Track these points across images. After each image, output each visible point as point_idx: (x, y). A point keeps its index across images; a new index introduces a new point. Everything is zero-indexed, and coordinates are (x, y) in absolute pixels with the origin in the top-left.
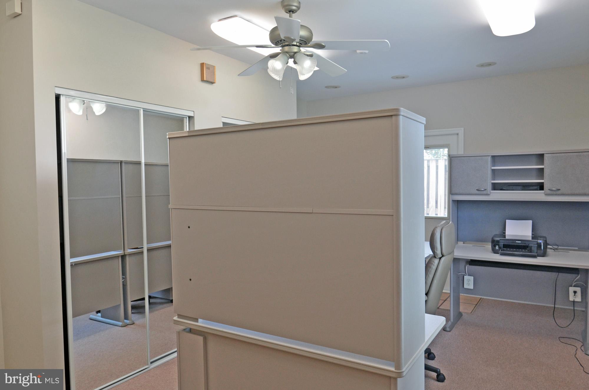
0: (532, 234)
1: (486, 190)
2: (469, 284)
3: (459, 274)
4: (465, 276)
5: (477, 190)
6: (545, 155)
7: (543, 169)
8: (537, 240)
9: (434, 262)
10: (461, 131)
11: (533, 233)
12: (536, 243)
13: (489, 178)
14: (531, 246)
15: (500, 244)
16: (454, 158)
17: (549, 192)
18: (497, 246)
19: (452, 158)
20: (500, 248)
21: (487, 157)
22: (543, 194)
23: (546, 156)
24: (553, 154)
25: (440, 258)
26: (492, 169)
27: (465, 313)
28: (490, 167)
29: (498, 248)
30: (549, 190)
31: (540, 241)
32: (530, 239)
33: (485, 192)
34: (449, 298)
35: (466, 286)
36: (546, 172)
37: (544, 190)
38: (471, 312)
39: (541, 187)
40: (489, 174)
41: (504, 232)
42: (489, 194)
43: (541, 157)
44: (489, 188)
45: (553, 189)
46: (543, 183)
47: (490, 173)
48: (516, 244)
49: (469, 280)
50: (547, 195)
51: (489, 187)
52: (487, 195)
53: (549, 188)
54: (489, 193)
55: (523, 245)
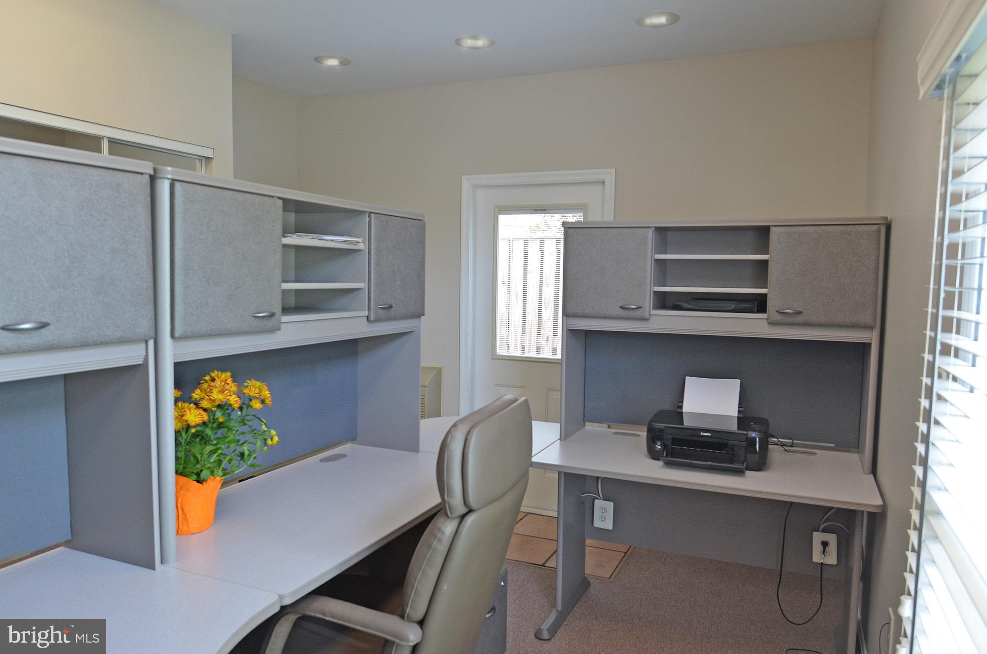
0: (739, 412)
1: (641, 307)
2: (603, 519)
3: (582, 495)
4: (596, 500)
5: (620, 307)
6: (772, 228)
7: (766, 262)
8: (746, 433)
9: (440, 530)
10: (609, 176)
11: (742, 409)
12: (744, 438)
13: (648, 281)
14: (734, 445)
15: (666, 436)
16: (573, 230)
17: (778, 317)
18: (659, 443)
19: (570, 229)
20: (665, 446)
21: (646, 230)
22: (765, 322)
23: (774, 232)
24: (789, 228)
25: (463, 517)
26: (657, 261)
27: (598, 578)
28: (650, 255)
29: (660, 447)
30: (777, 313)
31: (753, 435)
32: (733, 427)
33: (638, 313)
34: (556, 554)
35: (597, 523)
36: (774, 271)
37: (767, 311)
38: (610, 575)
39: (759, 304)
40: (649, 271)
41: (680, 404)
42: (648, 317)
43: (763, 232)
44: (647, 304)
45: (788, 311)
46: (765, 295)
47: (649, 267)
48: (700, 439)
49: (603, 510)
50: (772, 323)
51: (648, 302)
52: (644, 319)
53: (777, 309)
54: (647, 315)
55: (715, 440)
